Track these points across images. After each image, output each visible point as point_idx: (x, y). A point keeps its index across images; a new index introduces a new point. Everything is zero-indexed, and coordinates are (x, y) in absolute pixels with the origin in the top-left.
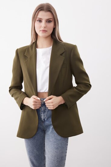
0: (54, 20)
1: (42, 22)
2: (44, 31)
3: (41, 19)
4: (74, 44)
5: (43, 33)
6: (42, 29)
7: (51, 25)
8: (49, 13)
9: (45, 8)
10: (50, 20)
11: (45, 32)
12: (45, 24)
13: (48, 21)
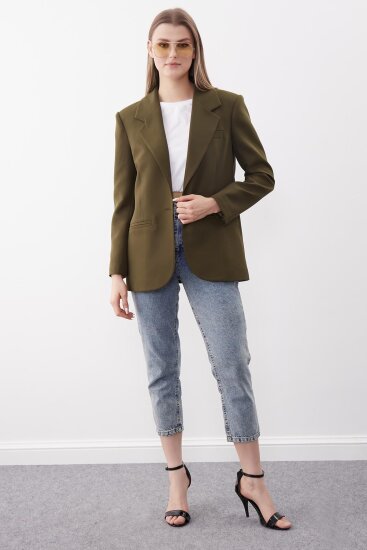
0: (193, 42)
2: (174, 65)
4: (238, 94)
5: (171, 68)
6: (169, 60)
7: (189, 52)
8: (182, 28)
9: (173, 18)
12: (176, 50)
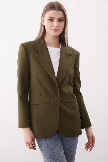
1: (53, 21)
3: (53, 18)
6: (54, 28)
10: (62, 19)
11: (57, 31)
13: (60, 20)
